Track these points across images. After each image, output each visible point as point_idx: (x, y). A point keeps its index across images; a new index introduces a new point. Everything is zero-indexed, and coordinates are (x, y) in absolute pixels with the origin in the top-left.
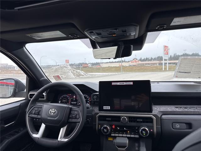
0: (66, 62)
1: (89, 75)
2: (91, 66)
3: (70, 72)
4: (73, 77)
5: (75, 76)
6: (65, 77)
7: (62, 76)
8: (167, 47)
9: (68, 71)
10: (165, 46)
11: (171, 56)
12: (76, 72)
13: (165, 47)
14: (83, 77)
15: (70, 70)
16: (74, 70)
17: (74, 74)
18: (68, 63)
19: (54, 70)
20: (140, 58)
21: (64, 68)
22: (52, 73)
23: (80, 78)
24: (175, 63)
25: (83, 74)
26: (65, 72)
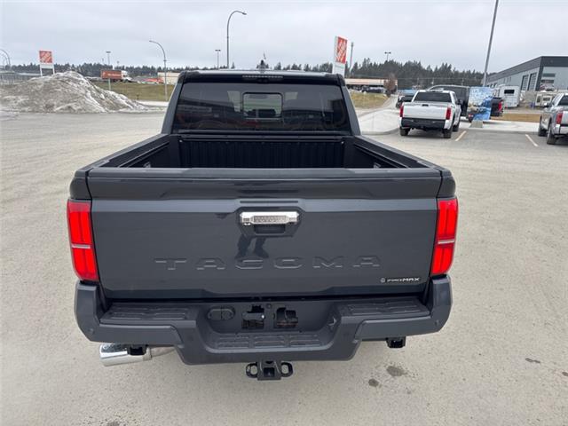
0: (41, 57)
1: (143, 108)
2: (129, 79)
3: (89, 94)
4: (99, 110)
5: (103, 106)
6: (80, 110)
7: (70, 104)
8: (343, 40)
9: (83, 92)
10: (340, 39)
11: (356, 64)
12: (106, 96)
13: (339, 43)
14: (129, 110)
15: (89, 88)
16: (98, 91)
17: (100, 101)
18: (50, 61)
19: (40, 87)
20: (276, 65)
21: (71, 83)
22: (37, 95)
23: (120, 112)
24: (362, 85)
25: (124, 102)
26: (75, 96)
